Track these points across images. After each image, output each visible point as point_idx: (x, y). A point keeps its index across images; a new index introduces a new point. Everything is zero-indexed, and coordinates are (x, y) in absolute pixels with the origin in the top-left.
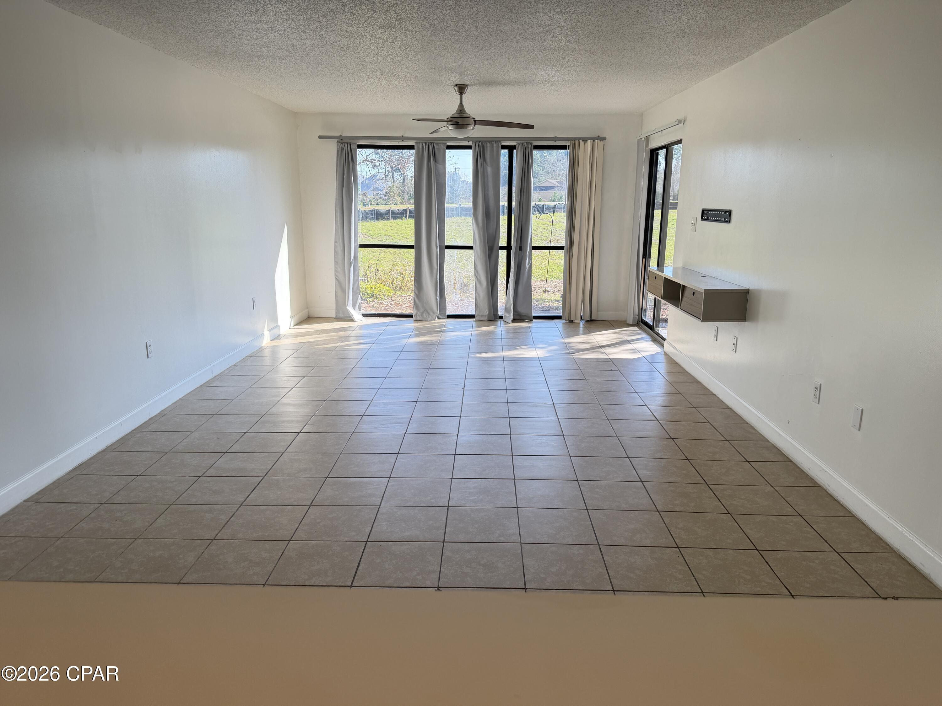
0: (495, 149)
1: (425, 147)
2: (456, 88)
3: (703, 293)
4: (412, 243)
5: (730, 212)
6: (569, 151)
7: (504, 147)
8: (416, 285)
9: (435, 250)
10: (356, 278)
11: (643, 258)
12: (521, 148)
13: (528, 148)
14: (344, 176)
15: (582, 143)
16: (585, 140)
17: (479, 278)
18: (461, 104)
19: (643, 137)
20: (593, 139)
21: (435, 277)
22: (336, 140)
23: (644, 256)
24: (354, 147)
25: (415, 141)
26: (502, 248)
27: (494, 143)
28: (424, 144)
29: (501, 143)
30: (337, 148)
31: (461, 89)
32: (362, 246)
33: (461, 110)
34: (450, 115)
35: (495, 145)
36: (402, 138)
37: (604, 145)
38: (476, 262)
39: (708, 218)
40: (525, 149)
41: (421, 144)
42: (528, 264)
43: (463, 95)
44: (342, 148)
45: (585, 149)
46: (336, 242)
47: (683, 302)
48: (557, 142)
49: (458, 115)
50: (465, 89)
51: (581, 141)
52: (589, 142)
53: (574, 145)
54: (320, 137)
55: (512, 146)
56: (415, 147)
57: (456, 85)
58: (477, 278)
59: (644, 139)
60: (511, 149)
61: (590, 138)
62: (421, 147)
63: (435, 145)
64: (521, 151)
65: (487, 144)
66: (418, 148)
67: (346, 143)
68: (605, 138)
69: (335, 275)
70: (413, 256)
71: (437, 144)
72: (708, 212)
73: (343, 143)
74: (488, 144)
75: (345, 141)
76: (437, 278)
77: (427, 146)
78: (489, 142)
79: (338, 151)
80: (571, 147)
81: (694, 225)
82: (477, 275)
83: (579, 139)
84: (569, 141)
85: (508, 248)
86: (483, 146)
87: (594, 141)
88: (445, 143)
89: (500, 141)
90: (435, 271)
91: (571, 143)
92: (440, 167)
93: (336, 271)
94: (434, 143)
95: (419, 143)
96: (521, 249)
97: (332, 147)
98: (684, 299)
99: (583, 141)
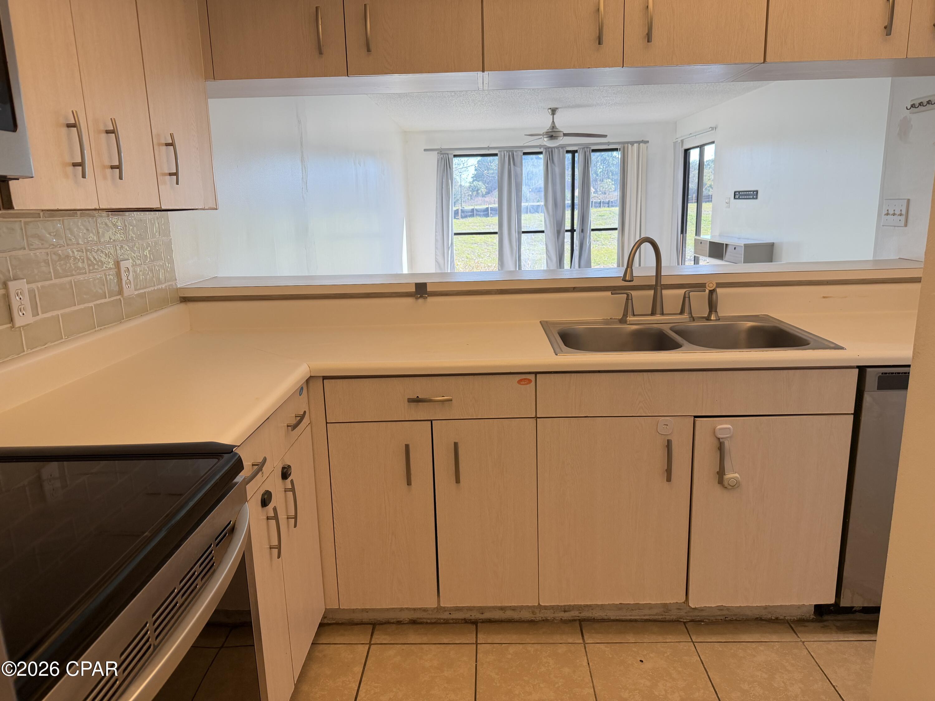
0: (561, 153)
1: (506, 154)
2: (549, 110)
3: (742, 246)
4: (496, 230)
5: (757, 191)
6: (620, 152)
7: (568, 152)
8: (500, 263)
9: (514, 235)
10: (452, 259)
11: (681, 234)
12: (582, 152)
13: (588, 151)
14: (443, 180)
15: (630, 146)
16: (632, 143)
17: (549, 255)
18: (553, 122)
19: (679, 140)
20: (639, 143)
21: (514, 255)
22: (437, 152)
23: (682, 232)
24: (451, 156)
25: (499, 150)
26: (567, 231)
27: (560, 149)
28: (505, 152)
29: (566, 149)
30: (438, 158)
31: (554, 111)
32: (456, 234)
33: (553, 126)
34: (545, 130)
35: (561, 150)
36: (489, 148)
37: (647, 147)
38: (547, 243)
39: (739, 197)
40: (585, 153)
41: (503, 152)
42: (589, 243)
43: (554, 116)
44: (442, 158)
45: (633, 151)
46: (436, 232)
47: (726, 256)
48: (610, 146)
49: (551, 130)
50: (556, 110)
51: (629, 144)
52: (635, 145)
53: (624, 147)
54: (425, 150)
55: (574, 151)
56: (498, 155)
57: (550, 109)
58: (548, 256)
59: (679, 141)
60: (573, 152)
61: (636, 142)
62: (503, 154)
63: (514, 152)
64: (582, 154)
65: (554, 149)
66: (501, 155)
67: (445, 154)
68: (648, 142)
69: (436, 258)
70: (498, 239)
71: (516, 151)
72: (739, 193)
73: (442, 154)
74: (556, 150)
75: (443, 152)
76: (516, 257)
77: (508, 154)
78: (557, 148)
79: (438, 161)
80: (622, 149)
81: (728, 203)
82: (548, 253)
83: (628, 143)
84: (620, 145)
85: (572, 231)
86: (552, 151)
87: (639, 144)
88: (522, 151)
89: (565, 147)
90: (514, 251)
91: (621, 146)
92: (518, 169)
93: (436, 255)
94: (513, 151)
95: (502, 151)
96: (582, 231)
97: (434, 157)
98: (727, 253)
99: (631, 144)
